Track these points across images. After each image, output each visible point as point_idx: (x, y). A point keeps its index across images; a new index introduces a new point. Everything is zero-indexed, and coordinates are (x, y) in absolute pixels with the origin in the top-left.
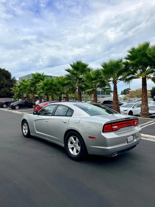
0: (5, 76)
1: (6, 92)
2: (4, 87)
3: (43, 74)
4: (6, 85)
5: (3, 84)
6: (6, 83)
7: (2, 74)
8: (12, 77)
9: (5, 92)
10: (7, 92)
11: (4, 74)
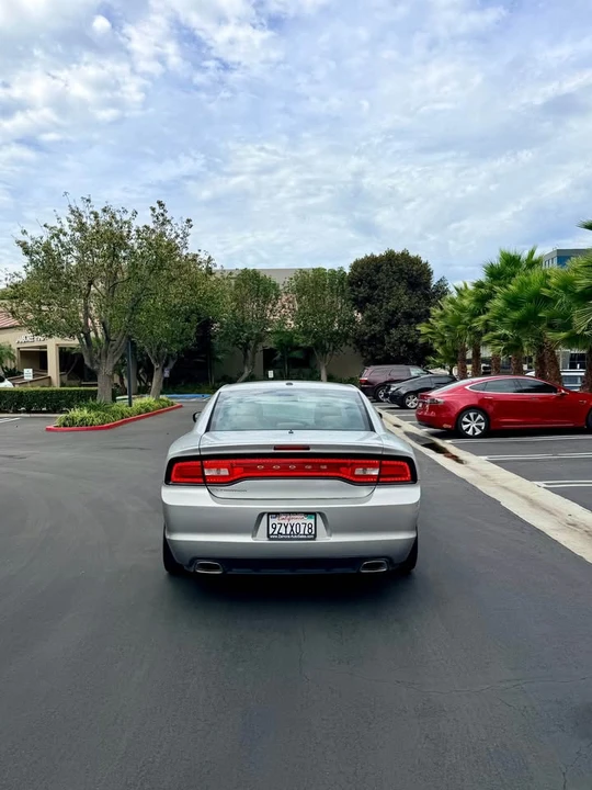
0: (403, 278)
1: (406, 343)
2: (398, 322)
3: (532, 253)
4: (408, 316)
5: (394, 313)
6: (406, 308)
7: (394, 273)
8: (434, 281)
9: (402, 343)
10: (410, 341)
11: (401, 271)
